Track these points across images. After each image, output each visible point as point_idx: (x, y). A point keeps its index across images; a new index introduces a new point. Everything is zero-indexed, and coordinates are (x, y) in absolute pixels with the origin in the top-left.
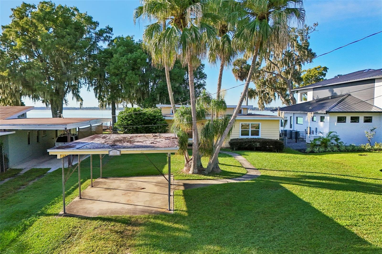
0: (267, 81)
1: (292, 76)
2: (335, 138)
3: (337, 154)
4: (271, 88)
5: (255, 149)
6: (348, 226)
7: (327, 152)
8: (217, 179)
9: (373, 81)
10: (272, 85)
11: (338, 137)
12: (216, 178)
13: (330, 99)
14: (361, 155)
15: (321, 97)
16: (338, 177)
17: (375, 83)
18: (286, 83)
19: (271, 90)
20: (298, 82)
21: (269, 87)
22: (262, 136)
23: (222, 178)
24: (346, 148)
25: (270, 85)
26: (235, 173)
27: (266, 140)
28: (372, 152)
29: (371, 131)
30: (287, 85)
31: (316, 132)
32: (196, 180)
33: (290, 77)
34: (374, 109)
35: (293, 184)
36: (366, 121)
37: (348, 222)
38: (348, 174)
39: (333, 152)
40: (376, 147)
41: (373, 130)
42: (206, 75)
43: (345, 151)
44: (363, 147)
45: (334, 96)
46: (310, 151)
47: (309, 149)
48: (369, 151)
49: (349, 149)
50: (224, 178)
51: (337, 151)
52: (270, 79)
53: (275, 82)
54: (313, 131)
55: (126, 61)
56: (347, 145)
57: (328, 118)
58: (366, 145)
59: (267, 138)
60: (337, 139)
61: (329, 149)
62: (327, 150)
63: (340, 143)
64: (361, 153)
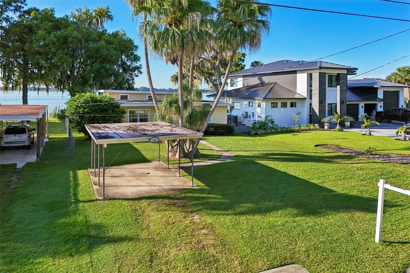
0: (196, 65)
1: (220, 62)
2: (271, 122)
3: (277, 135)
4: (200, 72)
5: (210, 133)
6: (320, 183)
7: (267, 134)
8: (203, 161)
9: (295, 72)
10: (200, 69)
11: (274, 121)
12: (201, 160)
13: (260, 86)
14: (294, 135)
15: (250, 84)
16: (291, 153)
17: (296, 73)
18: (214, 68)
19: (200, 75)
20: (224, 67)
21: (198, 72)
22: (213, 121)
23: (207, 160)
24: (281, 130)
25: (199, 70)
26: (213, 155)
27: (217, 125)
28: (300, 132)
29: (297, 114)
30: (215, 70)
31: (253, 117)
32: (186, 163)
33: (217, 63)
34: (297, 96)
35: (266, 160)
36: (292, 106)
37: (319, 181)
38: (296, 150)
39: (273, 133)
40: (302, 128)
41: (299, 113)
42: (140, 57)
43: (281, 132)
44: (293, 129)
45: (263, 84)
46: (255, 134)
47: (253, 132)
48: (298, 131)
49: (284, 130)
50: (209, 160)
51: (275, 133)
52: (198, 63)
53: (203, 66)
54: (250, 115)
55: (55, 40)
56: (282, 127)
57: (264, 103)
58: (295, 126)
59: (218, 123)
60: (272, 122)
61: (269, 131)
62: (267, 132)
63: (274, 125)
64: (293, 133)
